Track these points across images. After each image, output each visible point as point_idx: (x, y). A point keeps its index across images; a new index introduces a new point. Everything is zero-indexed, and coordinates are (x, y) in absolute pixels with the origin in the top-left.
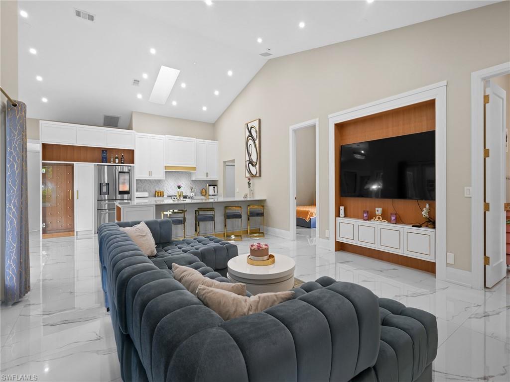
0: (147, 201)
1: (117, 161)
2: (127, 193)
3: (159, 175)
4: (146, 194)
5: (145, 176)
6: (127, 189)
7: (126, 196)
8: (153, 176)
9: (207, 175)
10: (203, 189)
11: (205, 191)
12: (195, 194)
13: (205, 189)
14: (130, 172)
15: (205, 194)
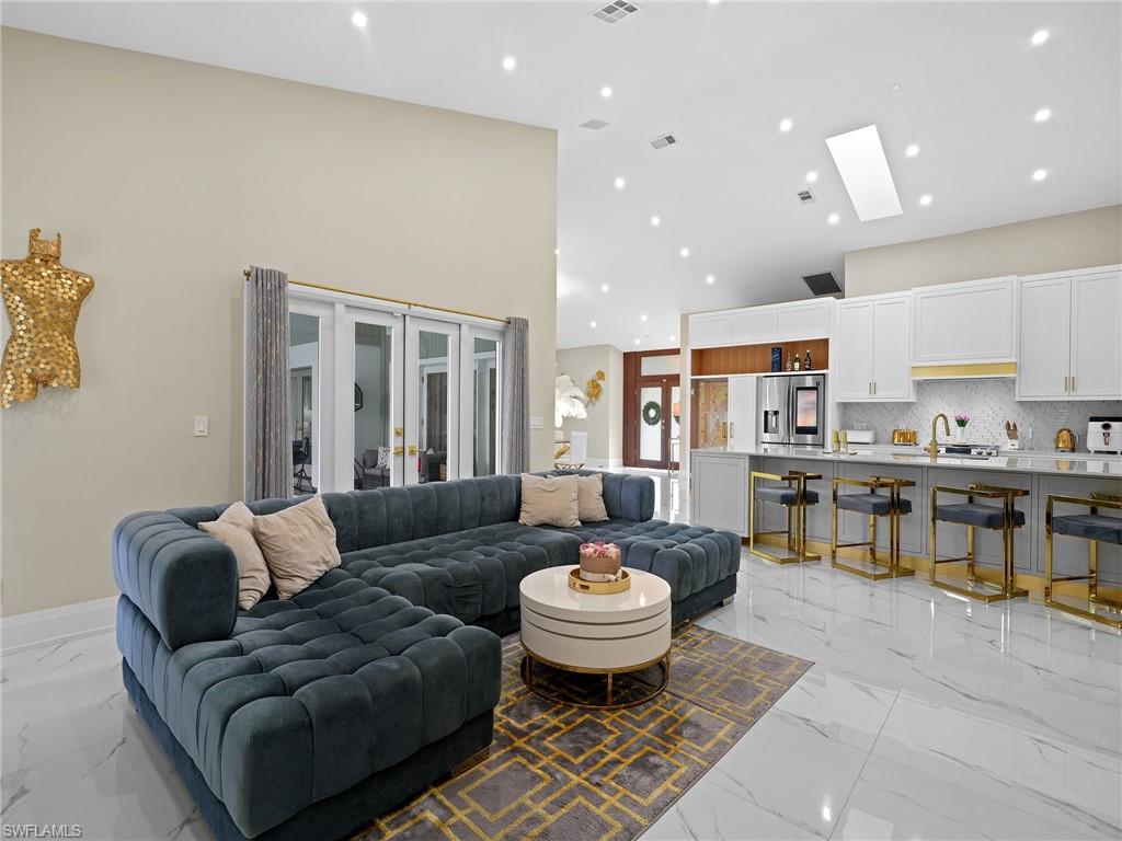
0: (869, 453)
1: (797, 365)
2: (813, 431)
3: (898, 390)
4: (867, 437)
5: (861, 395)
6: (812, 423)
7: (809, 438)
8: (879, 394)
9: (1070, 383)
10: (1061, 431)
11: (1072, 436)
12: (1029, 445)
13: (1069, 431)
14: (818, 388)
15: (1070, 446)
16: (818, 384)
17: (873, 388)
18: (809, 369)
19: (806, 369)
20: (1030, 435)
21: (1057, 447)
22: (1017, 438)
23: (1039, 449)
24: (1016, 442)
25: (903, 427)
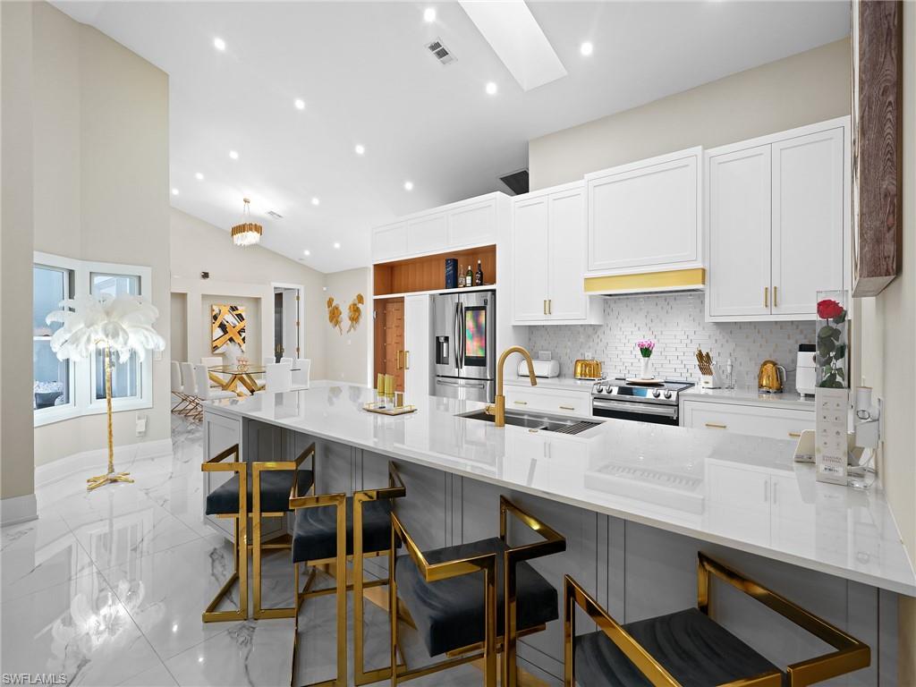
1: (469, 279)
2: (480, 361)
6: (480, 352)
8: (556, 314)
9: (772, 296)
10: (765, 364)
11: (778, 371)
12: (727, 383)
13: (775, 364)
14: (486, 307)
15: (776, 384)
16: (486, 302)
17: (548, 307)
18: (481, 284)
19: (478, 285)
20: (729, 368)
21: (761, 386)
22: (711, 373)
23: (741, 387)
24: (709, 378)
25: (589, 356)
